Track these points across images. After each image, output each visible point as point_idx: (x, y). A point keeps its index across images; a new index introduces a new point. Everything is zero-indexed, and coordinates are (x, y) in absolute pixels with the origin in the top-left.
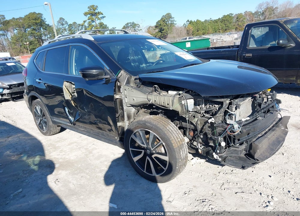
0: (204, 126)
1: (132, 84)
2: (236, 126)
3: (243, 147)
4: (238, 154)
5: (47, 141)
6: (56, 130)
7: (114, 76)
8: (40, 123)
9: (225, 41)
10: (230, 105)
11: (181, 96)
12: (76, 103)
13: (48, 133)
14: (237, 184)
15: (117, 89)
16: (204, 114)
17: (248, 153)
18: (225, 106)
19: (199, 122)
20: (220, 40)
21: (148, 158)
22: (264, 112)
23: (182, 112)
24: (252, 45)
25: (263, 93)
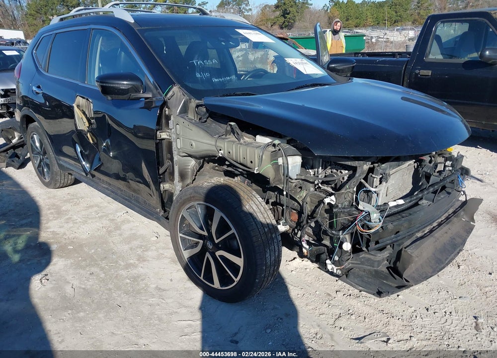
0: (316, 207)
1: (191, 115)
2: (375, 216)
3: (386, 254)
4: (373, 267)
5: (49, 198)
6: (66, 180)
7: (161, 96)
8: (39, 166)
9: (392, 42)
10: (371, 174)
11: (277, 148)
12: (96, 138)
13: (51, 183)
14: (365, 318)
15: (164, 121)
16: (320, 185)
17: (393, 266)
18: (360, 176)
19: (308, 199)
20: (382, 39)
21: (208, 255)
22: (435, 192)
23: (276, 179)
24: (435, 54)
25: (439, 155)
